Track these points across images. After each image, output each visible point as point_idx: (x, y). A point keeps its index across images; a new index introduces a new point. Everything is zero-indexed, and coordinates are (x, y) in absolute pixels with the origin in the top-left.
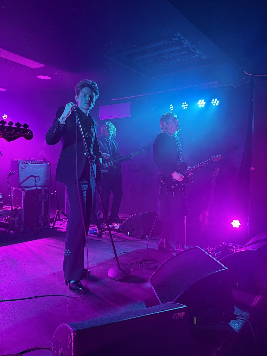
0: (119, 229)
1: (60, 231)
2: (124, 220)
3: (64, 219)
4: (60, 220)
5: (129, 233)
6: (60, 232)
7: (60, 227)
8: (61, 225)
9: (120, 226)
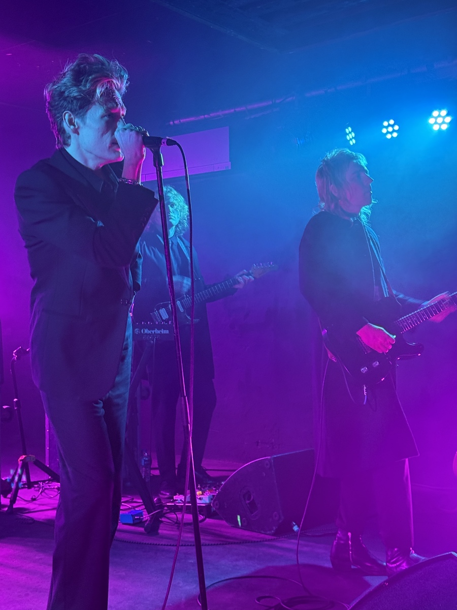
0: (208, 506)
1: (32, 519)
2: (224, 478)
3: (44, 481)
4: (30, 485)
5: (239, 517)
6: (33, 521)
7: (30, 506)
8: (34, 500)
9: (213, 498)
